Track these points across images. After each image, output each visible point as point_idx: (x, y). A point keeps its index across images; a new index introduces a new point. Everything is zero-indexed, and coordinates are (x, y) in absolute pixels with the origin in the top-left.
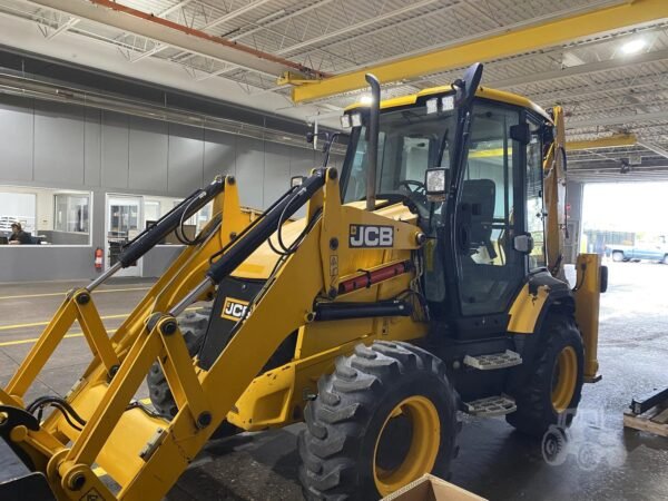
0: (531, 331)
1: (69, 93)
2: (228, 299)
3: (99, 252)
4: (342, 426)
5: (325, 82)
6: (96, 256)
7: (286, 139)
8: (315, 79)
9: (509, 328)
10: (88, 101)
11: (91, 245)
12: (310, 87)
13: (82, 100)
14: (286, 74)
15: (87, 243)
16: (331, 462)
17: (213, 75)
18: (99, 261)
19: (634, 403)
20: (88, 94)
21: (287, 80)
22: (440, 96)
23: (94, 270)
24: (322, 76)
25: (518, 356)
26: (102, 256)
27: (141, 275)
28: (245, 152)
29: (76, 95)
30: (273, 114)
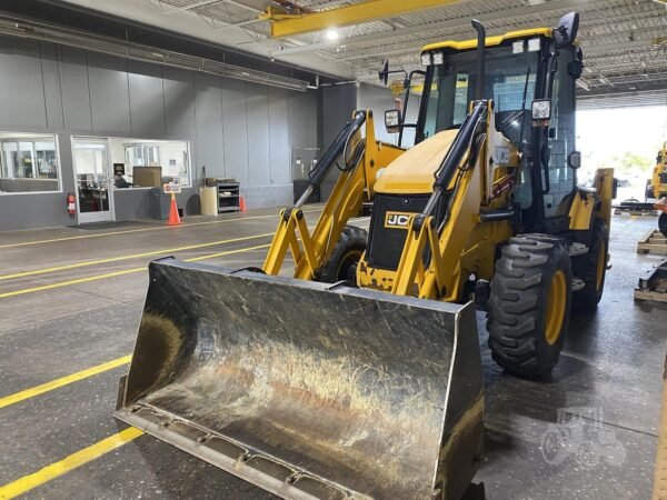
0: (588, 228)
1: (28, 27)
2: (388, 213)
3: (71, 198)
4: (530, 291)
5: (307, 18)
6: (68, 202)
7: (245, 74)
8: (296, 14)
9: (570, 227)
10: (49, 36)
11: (61, 191)
12: (290, 22)
13: (42, 34)
14: (269, 9)
15: (56, 189)
16: (524, 316)
17: (182, 9)
18: (71, 206)
19: (641, 281)
20: (48, 28)
21: (269, 15)
22: (526, 39)
23: (68, 216)
24: (303, 11)
25: (584, 246)
26: (74, 202)
27: (114, 219)
28: (204, 89)
29: (36, 29)
30: (234, 49)
